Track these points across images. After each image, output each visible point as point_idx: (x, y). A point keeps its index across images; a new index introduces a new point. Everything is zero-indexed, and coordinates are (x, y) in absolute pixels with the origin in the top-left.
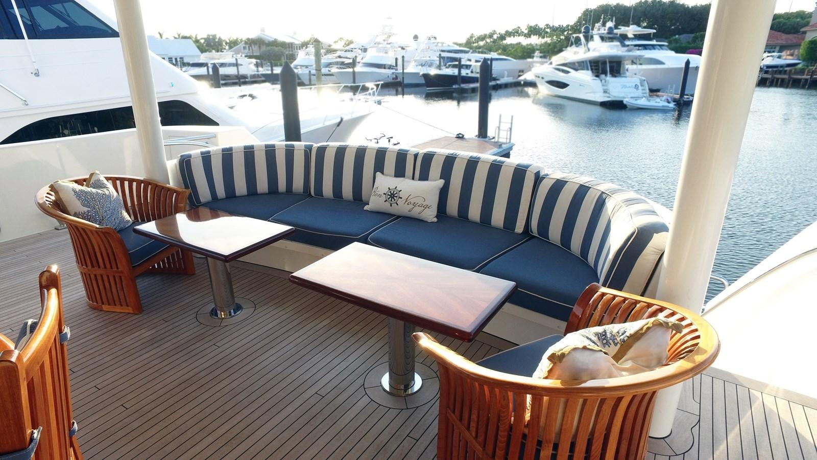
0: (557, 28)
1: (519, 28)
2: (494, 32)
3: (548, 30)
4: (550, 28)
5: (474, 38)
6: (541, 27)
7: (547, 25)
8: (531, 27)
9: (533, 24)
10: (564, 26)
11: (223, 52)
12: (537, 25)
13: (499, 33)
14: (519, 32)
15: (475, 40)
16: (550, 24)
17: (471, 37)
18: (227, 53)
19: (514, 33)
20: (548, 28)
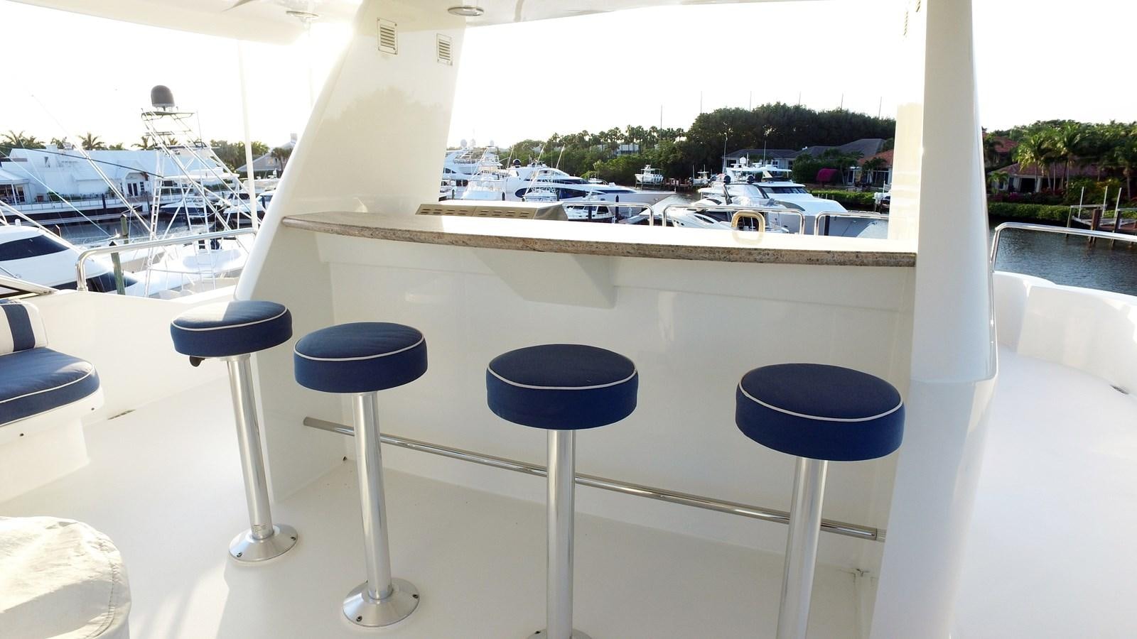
0: (666, 133)
1: (617, 129)
2: (586, 133)
3: (655, 134)
4: (657, 131)
5: (558, 140)
6: (645, 129)
7: (653, 128)
8: (633, 129)
9: (635, 126)
10: (675, 130)
11: (269, 178)
12: (640, 127)
13: (592, 135)
14: (618, 135)
15: (560, 141)
16: (657, 126)
17: (555, 138)
18: (274, 180)
19: (611, 135)
20: (654, 132)
